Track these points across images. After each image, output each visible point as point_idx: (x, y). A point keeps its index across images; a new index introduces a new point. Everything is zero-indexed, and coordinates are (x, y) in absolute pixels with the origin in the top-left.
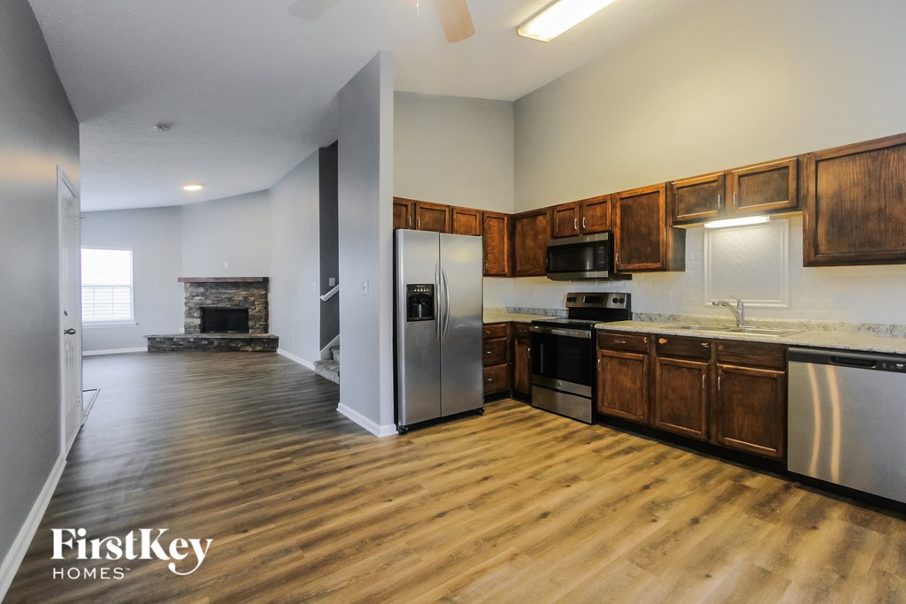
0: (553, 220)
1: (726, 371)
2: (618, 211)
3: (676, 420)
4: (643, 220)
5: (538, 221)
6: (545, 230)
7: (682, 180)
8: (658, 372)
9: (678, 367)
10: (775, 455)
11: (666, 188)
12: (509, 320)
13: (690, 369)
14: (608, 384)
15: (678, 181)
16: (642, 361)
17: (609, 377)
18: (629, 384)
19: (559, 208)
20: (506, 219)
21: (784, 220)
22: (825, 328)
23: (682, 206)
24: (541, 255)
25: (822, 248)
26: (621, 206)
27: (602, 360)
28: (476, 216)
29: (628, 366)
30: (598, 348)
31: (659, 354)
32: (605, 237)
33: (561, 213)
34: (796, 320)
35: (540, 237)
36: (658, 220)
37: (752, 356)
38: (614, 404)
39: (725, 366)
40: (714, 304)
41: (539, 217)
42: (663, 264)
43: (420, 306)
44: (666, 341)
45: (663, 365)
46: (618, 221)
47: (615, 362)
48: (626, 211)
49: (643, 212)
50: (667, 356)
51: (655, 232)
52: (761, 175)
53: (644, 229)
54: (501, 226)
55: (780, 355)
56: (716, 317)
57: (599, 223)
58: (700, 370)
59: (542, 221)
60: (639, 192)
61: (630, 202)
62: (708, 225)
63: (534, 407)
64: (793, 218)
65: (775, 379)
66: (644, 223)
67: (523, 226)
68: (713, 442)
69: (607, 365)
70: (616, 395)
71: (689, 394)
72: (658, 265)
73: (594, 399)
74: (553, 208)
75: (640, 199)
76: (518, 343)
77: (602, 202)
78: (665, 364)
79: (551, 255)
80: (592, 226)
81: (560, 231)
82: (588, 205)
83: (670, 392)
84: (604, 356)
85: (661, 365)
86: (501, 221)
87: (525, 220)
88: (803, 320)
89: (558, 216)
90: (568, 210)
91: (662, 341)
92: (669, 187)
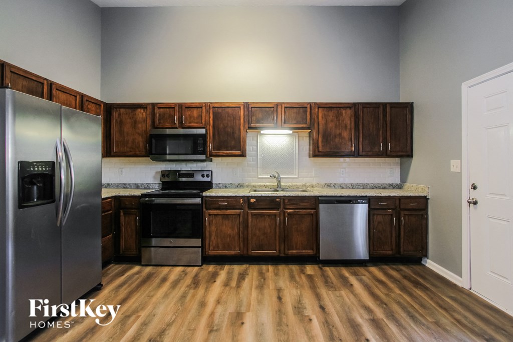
0: (153, 114)
1: (289, 214)
2: (211, 115)
3: (260, 247)
4: (229, 123)
5: (137, 113)
6: (145, 120)
7: (253, 103)
8: (250, 220)
9: (262, 215)
10: (312, 253)
11: (244, 106)
12: (114, 194)
13: (269, 215)
14: (214, 234)
15: (251, 103)
16: (239, 215)
17: (213, 228)
18: (229, 231)
19: (159, 106)
20: (102, 106)
21: (297, 134)
22: (312, 186)
23: (254, 118)
24: (140, 140)
25: (320, 149)
26: (213, 112)
27: (209, 218)
28: (76, 96)
29: (229, 220)
30: (204, 210)
31: (250, 208)
32: (203, 131)
33: (162, 110)
34: (301, 183)
35: (140, 125)
36: (240, 125)
37: (301, 204)
38: (218, 247)
39: (289, 211)
40: (271, 176)
41: (139, 110)
42: (243, 153)
43: (35, 187)
44: (255, 200)
45: (253, 215)
46: (211, 122)
47: (219, 218)
48: (217, 116)
49: (229, 118)
50: (255, 209)
51: (237, 132)
52: (295, 109)
53: (229, 130)
54: (98, 111)
55: (314, 202)
56: (264, 184)
57: (196, 121)
58: (275, 215)
59: (141, 114)
60: (227, 105)
61: (220, 110)
62: (262, 132)
63: (143, 265)
64: (299, 133)
65: (312, 214)
66: (229, 125)
67: (120, 115)
68: (282, 255)
69: (212, 221)
70: (219, 240)
71: (269, 231)
72: (239, 152)
73: (203, 247)
74: (153, 105)
75: (227, 110)
76: (124, 213)
77: (199, 107)
78: (255, 215)
79: (154, 141)
80: (190, 123)
81: (159, 123)
82: (186, 108)
83: (257, 232)
84: (210, 215)
85: (252, 215)
86: (98, 106)
87: (122, 110)
88: (304, 183)
89: (157, 111)
90: (169, 108)
91: (252, 200)
92: (246, 105)
